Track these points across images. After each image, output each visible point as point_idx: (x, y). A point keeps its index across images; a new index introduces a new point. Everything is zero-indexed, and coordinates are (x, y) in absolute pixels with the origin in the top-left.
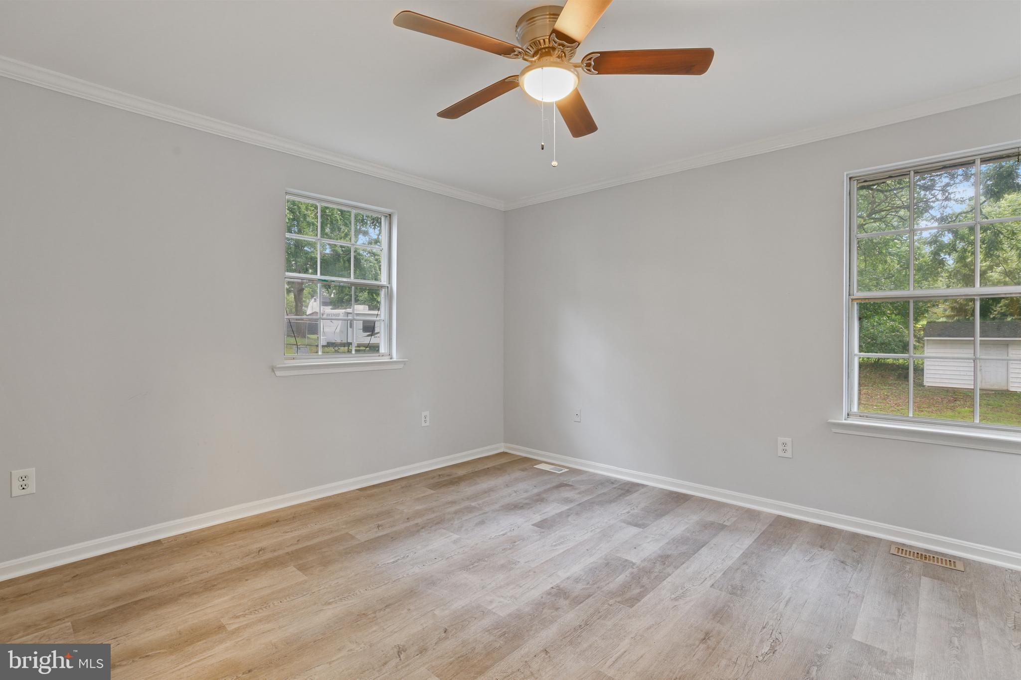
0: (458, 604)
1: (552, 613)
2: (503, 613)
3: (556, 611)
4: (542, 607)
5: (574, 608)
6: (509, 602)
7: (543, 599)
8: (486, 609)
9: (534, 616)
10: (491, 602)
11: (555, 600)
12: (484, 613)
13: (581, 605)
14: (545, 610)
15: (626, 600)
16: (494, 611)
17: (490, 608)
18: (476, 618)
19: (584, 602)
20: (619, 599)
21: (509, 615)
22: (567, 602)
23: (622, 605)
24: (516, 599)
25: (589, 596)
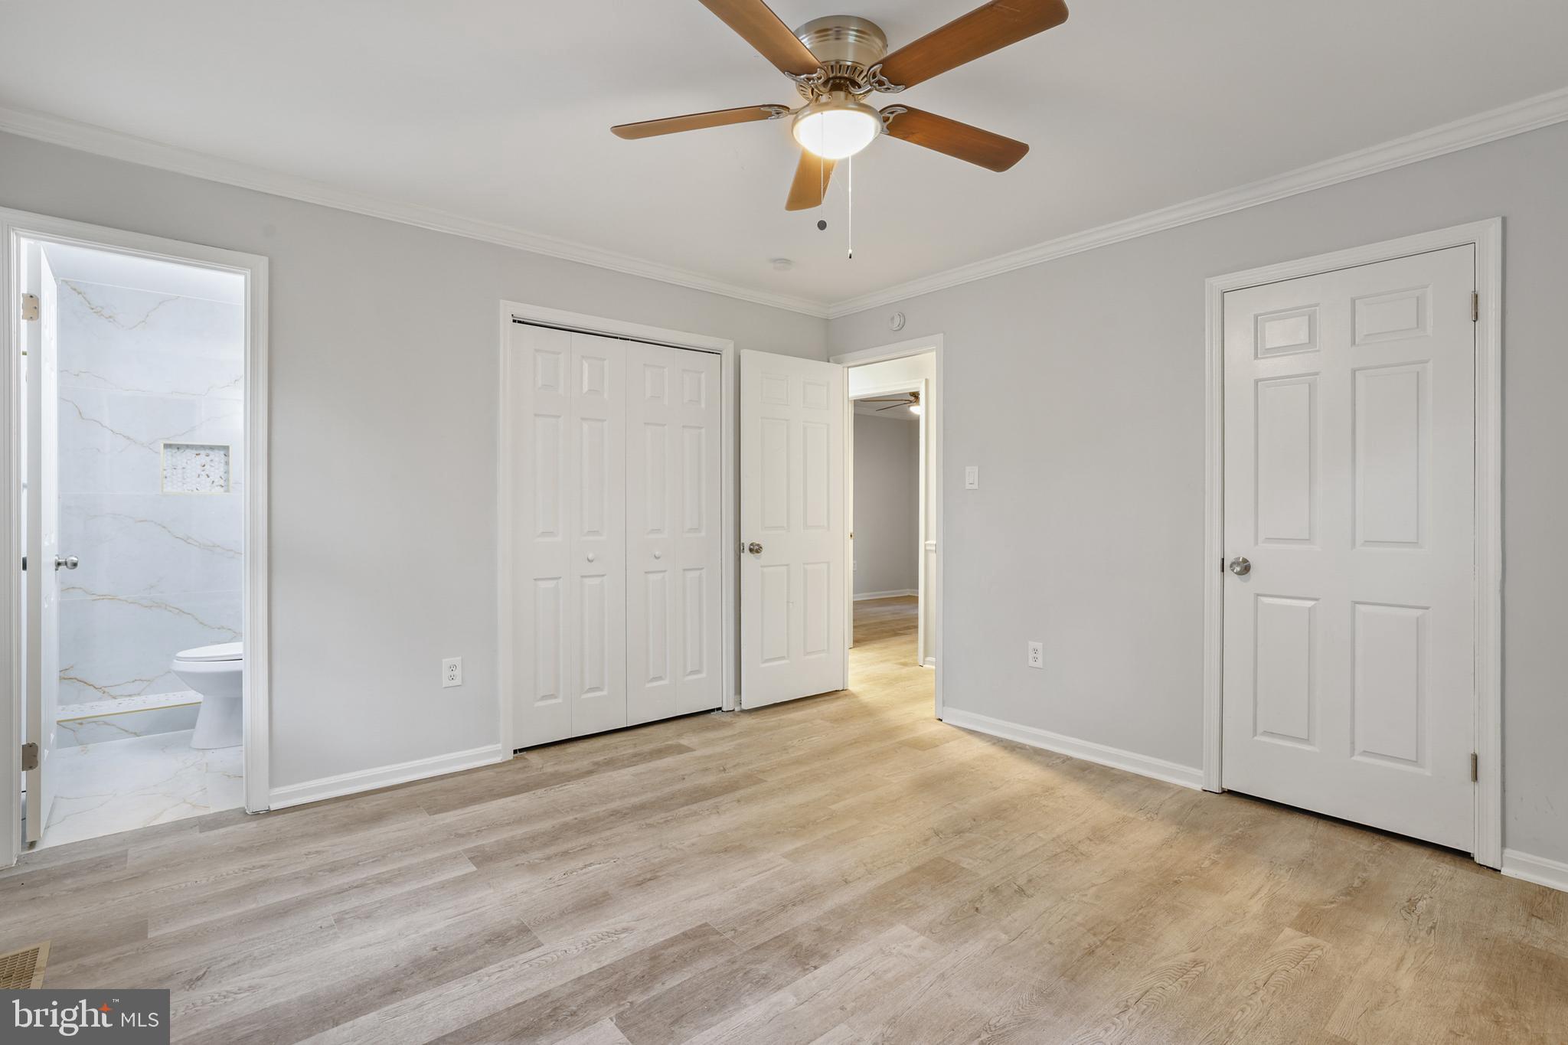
0: (974, 947)
1: (828, 925)
2: (900, 929)
3: (821, 927)
4: (842, 934)
5: (793, 929)
6: (893, 946)
7: (837, 947)
8: (928, 937)
9: (855, 922)
10: (923, 948)
11: (817, 945)
12: (929, 930)
13: (779, 933)
14: (837, 929)
15: (704, 935)
16: (916, 933)
17: (922, 938)
18: (941, 923)
19: (772, 936)
20: (713, 938)
21: (892, 925)
22: (800, 939)
23: (716, 928)
24: (881, 949)
25: (758, 948)
